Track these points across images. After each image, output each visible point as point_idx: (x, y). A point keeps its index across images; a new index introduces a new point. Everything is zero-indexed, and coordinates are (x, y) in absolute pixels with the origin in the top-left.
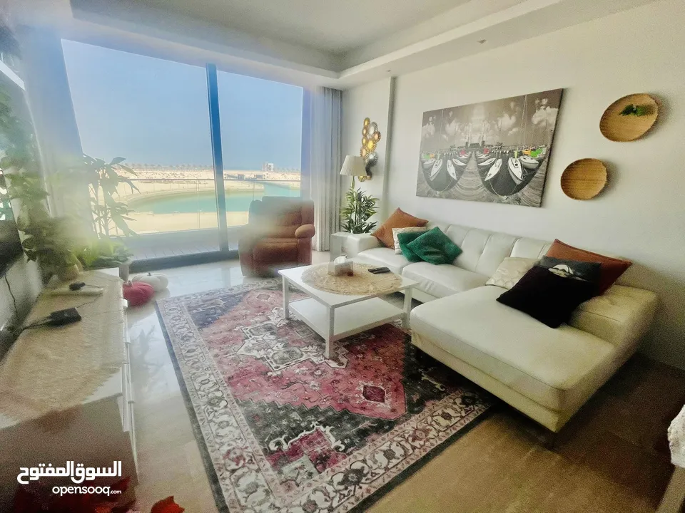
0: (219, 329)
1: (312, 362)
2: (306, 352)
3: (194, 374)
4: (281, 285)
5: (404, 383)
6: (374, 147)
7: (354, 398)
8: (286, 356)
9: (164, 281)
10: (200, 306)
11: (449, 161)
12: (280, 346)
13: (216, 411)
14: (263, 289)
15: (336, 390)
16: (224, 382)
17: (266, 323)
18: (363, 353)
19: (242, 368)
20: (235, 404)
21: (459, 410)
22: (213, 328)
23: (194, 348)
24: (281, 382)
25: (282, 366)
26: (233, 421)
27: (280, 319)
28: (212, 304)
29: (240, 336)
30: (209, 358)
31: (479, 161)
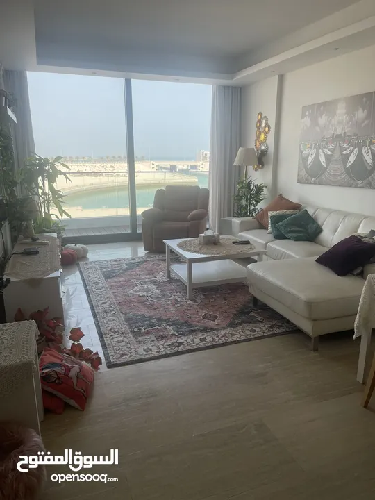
0: (119, 280)
1: (176, 300)
2: (175, 295)
3: (99, 299)
5: (235, 315)
6: (265, 139)
7: (195, 317)
8: (160, 296)
9: (85, 251)
10: (109, 267)
12: (158, 291)
13: (108, 315)
15: (186, 313)
16: (116, 304)
17: (152, 279)
19: (129, 299)
20: (120, 313)
22: (116, 279)
23: (101, 288)
24: (152, 307)
25: (155, 300)
26: (117, 319)
27: (163, 278)
28: (118, 267)
30: (109, 293)
31: (342, 150)
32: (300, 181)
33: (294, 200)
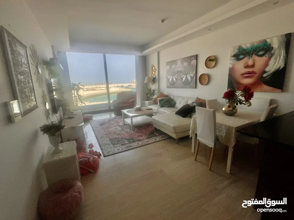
2: (127, 130)
3: (98, 133)
5: (149, 134)
7: (135, 137)
9: (92, 116)
10: (101, 122)
11: (174, 77)
12: (120, 128)
13: (102, 138)
15: (131, 135)
16: (105, 134)
17: (118, 125)
18: (141, 130)
19: (110, 132)
20: (107, 138)
21: (159, 138)
22: (104, 126)
23: (99, 129)
24: (119, 134)
27: (122, 124)
28: (105, 121)
29: (110, 127)
30: (102, 131)
31: (181, 76)
32: (167, 87)
33: (166, 94)
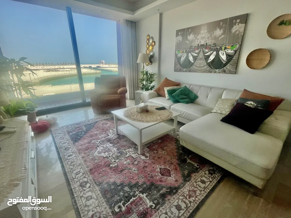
0: (84, 142)
1: (132, 157)
2: (129, 152)
3: (72, 169)
4: (113, 117)
5: (179, 165)
6: (153, 49)
7: (155, 176)
8: (119, 155)
9: (55, 119)
10: (73, 131)
11: (190, 54)
12: (115, 149)
13: (85, 190)
14: (104, 120)
15: (146, 172)
16: (88, 172)
17: (107, 137)
18: (156, 150)
19: (97, 163)
20: (95, 185)
21: (208, 177)
22: (81, 142)
23: (72, 154)
24: (118, 170)
25: (117, 161)
26: (94, 196)
27: (114, 135)
28: (80, 129)
29: (94, 145)
30: (79, 160)
31: (205, 53)
